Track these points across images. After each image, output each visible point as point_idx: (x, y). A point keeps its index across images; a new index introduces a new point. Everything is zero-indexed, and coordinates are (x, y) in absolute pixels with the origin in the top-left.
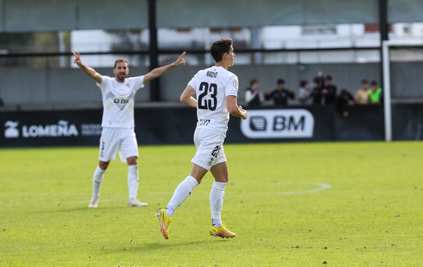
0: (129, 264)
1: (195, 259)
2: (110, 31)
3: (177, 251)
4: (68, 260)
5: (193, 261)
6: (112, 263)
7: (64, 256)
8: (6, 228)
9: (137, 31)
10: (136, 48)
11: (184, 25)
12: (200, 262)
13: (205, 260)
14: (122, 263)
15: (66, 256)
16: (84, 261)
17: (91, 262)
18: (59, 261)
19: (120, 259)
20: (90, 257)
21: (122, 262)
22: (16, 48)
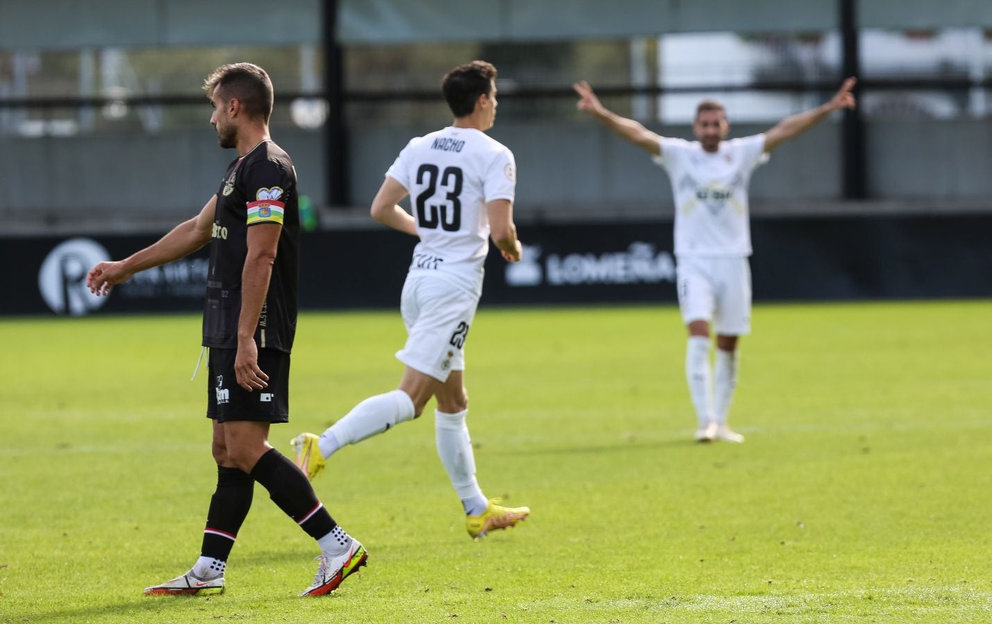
0: (794, 576)
1: (946, 566)
2: (751, 37)
3: (904, 546)
4: (652, 567)
5: (941, 570)
6: (753, 575)
7: (642, 558)
8: (511, 493)
9: (813, 38)
10: (812, 76)
11: (921, 23)
12: (959, 572)
13: (969, 569)
14: (777, 576)
15: (648, 558)
16: (689, 570)
17: (706, 572)
18: (630, 568)
19: (771, 566)
20: (702, 561)
21: (778, 573)
22: (535, 77)
